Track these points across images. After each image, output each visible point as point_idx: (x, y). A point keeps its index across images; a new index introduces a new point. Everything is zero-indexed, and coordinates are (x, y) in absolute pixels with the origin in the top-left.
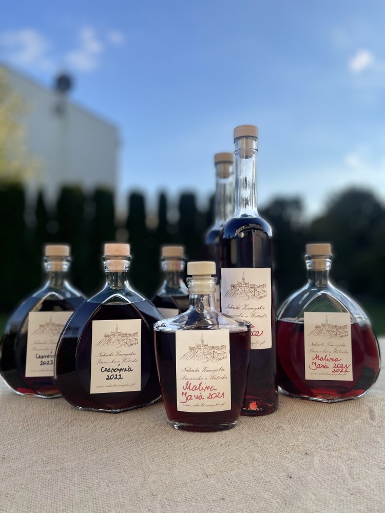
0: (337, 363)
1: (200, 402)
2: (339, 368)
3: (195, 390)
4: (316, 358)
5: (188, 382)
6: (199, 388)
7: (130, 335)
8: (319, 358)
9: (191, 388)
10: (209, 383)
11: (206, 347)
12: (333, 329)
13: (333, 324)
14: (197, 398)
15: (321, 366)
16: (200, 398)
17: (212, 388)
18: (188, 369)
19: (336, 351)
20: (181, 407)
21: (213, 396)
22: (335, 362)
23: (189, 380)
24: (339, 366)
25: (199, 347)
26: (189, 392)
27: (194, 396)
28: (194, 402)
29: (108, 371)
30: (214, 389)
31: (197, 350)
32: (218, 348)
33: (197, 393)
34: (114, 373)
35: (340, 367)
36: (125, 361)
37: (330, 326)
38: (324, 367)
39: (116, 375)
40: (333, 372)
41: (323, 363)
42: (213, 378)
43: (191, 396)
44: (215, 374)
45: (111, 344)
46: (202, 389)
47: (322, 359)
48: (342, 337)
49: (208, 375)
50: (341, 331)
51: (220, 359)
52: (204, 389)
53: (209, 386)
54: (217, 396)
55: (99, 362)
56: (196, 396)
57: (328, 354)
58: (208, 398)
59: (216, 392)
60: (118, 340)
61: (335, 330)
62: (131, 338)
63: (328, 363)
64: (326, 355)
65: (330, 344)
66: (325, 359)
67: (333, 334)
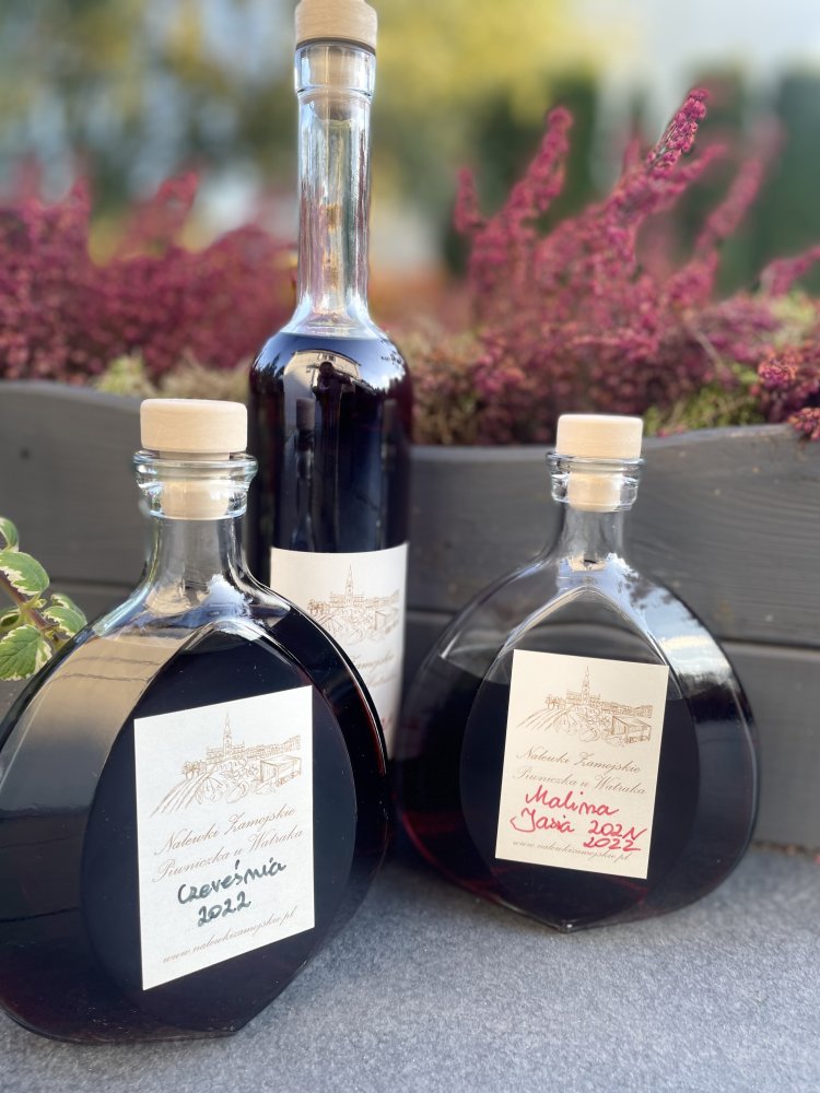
0: (603, 819)
2: (607, 836)
4: (537, 797)
8: (547, 800)
12: (604, 714)
13: (606, 697)
19: (603, 783)
22: (595, 817)
24: (607, 830)
29: (202, 896)
35: (612, 833)
38: (559, 827)
40: (585, 845)
41: (557, 814)
47: (555, 803)
48: (630, 740)
50: (629, 721)
57: (576, 789)
61: (611, 717)
63: (572, 817)
64: (571, 793)
65: (589, 760)
66: (566, 803)
67: (602, 728)
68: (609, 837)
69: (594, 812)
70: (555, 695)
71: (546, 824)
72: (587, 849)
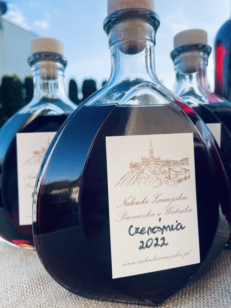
7: (176, 163)
34: (152, 236)
36: (169, 211)
39: (157, 239)
45: (143, 181)
55: (125, 217)
60: (154, 172)
62: (177, 169)
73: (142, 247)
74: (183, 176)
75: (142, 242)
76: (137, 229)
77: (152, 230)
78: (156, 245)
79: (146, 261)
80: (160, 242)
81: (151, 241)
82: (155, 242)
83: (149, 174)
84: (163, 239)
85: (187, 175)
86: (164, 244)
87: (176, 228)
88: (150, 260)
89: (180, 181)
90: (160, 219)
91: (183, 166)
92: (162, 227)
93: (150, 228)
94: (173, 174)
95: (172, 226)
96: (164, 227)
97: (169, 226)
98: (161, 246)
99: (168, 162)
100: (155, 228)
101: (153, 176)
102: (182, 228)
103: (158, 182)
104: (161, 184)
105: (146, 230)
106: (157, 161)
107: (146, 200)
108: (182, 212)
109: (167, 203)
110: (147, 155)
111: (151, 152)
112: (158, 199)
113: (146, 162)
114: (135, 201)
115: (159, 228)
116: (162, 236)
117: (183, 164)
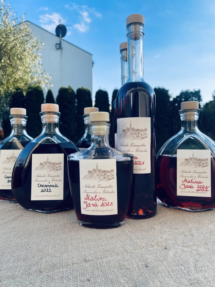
0: (200, 185)
1: (96, 208)
3: (92, 200)
4: (185, 181)
5: (87, 195)
6: (95, 199)
7: (56, 164)
9: (89, 199)
10: (102, 195)
11: (100, 171)
12: (198, 161)
13: (198, 158)
14: (94, 205)
15: (188, 186)
16: (96, 205)
17: (104, 200)
18: (88, 186)
19: (199, 177)
20: (83, 212)
21: (105, 205)
22: (198, 184)
23: (88, 193)
25: (95, 171)
26: (89, 202)
27: (92, 204)
28: (92, 208)
29: (42, 186)
30: (105, 200)
31: (93, 173)
32: (108, 172)
33: (93, 202)
34: (46, 188)
35: (202, 187)
36: (53, 180)
37: (195, 159)
38: (190, 187)
39: (48, 189)
40: (197, 191)
41: (190, 184)
42: (104, 192)
43: (90, 204)
44: (105, 189)
45: (44, 169)
46: (97, 199)
47: (189, 182)
48: (204, 166)
49: (101, 190)
50: (203, 162)
51: (110, 179)
52: (98, 199)
53: (102, 198)
54: (107, 205)
55: (37, 180)
56: (93, 204)
57: (193, 178)
58: (101, 206)
59: (107, 202)
60: (48, 166)
61: (199, 162)
62: (57, 166)
63: (193, 185)
64: (192, 179)
65: (196, 172)
66: (191, 182)
67: (198, 164)
68: (202, 188)
69: (198, 183)
70: (187, 158)
71: (187, 187)
72: (197, 192)
73: (42, 191)
74: (59, 169)
75: (42, 190)
76: (41, 185)
77: (46, 186)
78: (47, 191)
79: (43, 196)
80: (49, 190)
81: (45, 190)
82: (47, 190)
83: (46, 167)
84: (50, 189)
85: (61, 168)
86: (50, 191)
87: (55, 186)
88: (44, 196)
89: (58, 170)
90: (49, 183)
91: (59, 165)
92: (50, 185)
93: (45, 185)
94: (55, 167)
95: (54, 185)
96: (51, 185)
97: (52, 185)
98: (49, 192)
99: (54, 163)
100: (47, 185)
101: (48, 168)
102: (57, 186)
103: (49, 170)
104: (51, 171)
105: (44, 186)
106: (50, 163)
107: (45, 176)
108: (58, 181)
109: (52, 177)
110: (46, 160)
111: (48, 160)
112: (49, 176)
113: (45, 163)
114: (41, 176)
115: (49, 185)
116: (50, 188)
117: (59, 164)
